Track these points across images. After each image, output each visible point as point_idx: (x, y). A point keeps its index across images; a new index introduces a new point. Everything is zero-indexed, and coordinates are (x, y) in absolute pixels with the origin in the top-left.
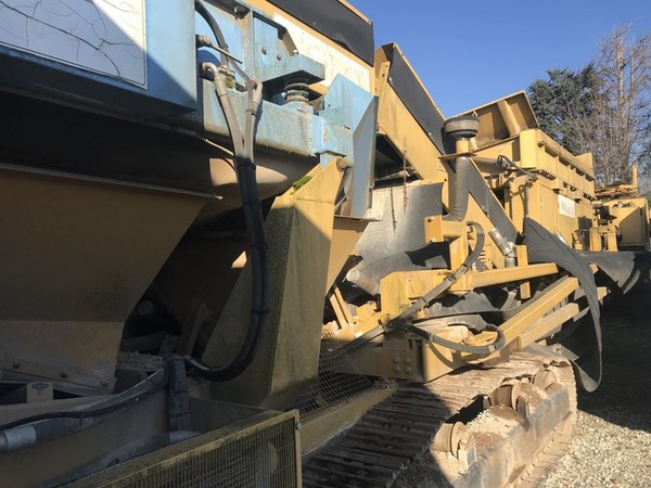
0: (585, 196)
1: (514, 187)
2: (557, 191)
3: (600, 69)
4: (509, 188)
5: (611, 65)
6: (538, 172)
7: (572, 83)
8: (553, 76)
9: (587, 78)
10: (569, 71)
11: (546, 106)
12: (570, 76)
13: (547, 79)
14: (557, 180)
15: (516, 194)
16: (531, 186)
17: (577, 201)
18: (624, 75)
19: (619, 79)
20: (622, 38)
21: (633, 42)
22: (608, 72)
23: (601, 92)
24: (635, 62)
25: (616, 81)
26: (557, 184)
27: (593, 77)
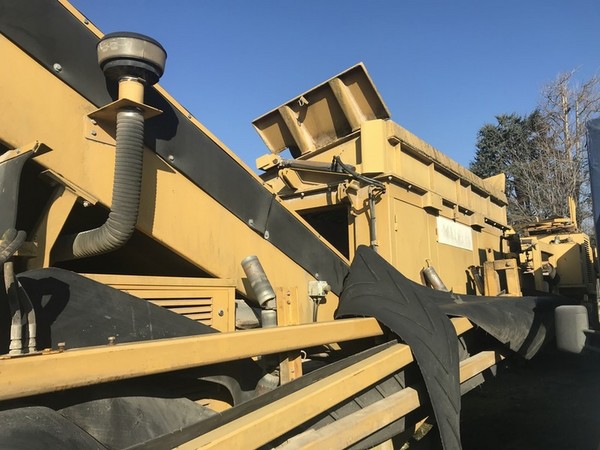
0: (490, 222)
1: (357, 202)
2: (432, 211)
3: (546, 114)
4: (350, 203)
5: (556, 109)
6: (386, 179)
7: (520, 128)
8: (501, 121)
9: (533, 123)
10: (516, 116)
11: (495, 149)
12: (517, 121)
13: (496, 124)
14: (428, 194)
15: (359, 212)
16: (378, 199)
17: (477, 228)
18: (570, 119)
19: (565, 124)
20: (566, 84)
21: (577, 88)
22: (553, 116)
23: (549, 136)
24: (580, 107)
25: (562, 125)
26: (429, 200)
27: (540, 122)
